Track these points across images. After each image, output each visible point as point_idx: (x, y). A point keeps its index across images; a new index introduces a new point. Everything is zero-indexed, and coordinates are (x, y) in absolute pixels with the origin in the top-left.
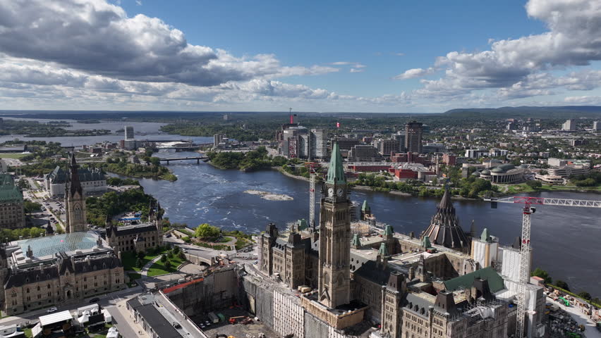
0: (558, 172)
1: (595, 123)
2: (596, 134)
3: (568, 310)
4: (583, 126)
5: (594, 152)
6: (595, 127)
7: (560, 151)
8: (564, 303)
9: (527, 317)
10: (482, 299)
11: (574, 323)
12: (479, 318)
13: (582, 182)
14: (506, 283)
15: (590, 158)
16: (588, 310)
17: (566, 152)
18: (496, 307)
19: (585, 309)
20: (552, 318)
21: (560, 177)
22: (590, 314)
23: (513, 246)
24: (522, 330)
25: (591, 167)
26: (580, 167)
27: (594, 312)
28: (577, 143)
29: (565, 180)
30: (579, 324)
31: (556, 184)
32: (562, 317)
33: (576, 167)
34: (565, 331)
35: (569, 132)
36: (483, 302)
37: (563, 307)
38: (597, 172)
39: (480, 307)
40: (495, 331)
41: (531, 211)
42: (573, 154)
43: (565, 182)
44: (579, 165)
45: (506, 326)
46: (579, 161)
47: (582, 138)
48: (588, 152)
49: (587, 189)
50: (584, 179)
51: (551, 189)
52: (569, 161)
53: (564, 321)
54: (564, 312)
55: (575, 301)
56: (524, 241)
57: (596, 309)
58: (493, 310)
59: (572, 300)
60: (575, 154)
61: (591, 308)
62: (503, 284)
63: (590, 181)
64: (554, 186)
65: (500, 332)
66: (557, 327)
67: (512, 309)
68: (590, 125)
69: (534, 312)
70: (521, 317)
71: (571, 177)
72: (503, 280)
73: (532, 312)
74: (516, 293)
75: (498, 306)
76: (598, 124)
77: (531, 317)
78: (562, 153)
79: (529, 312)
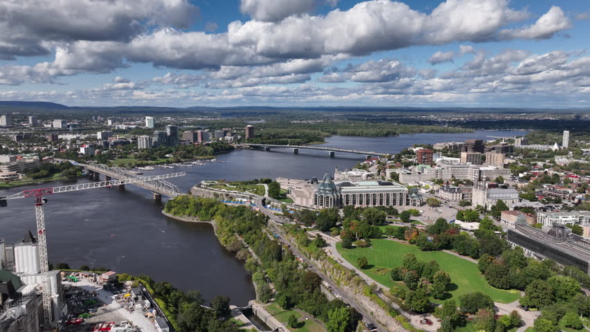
0: (11, 168)
1: (30, 118)
2: (33, 128)
3: (78, 284)
4: (19, 121)
5: (37, 146)
6: (31, 122)
7: (4, 147)
8: (73, 280)
9: (52, 302)
10: (10, 300)
11: (87, 293)
12: (11, 320)
13: (37, 174)
14: (23, 279)
15: (36, 152)
16: (93, 278)
17: (11, 147)
18: (27, 302)
19: (90, 278)
20: (69, 296)
21: (15, 172)
22: (95, 281)
23: (23, 241)
24: (50, 315)
25: (41, 160)
26: (32, 161)
27: (98, 278)
28: (19, 138)
29: (20, 175)
30: (91, 292)
31: (12, 180)
32: (77, 292)
33: (28, 161)
34: (83, 301)
35: (6, 128)
36: (12, 303)
37: (74, 284)
38: (48, 164)
39: (10, 310)
40: (29, 326)
41: (43, 202)
42: (19, 149)
43: (21, 177)
44: (30, 159)
45: (37, 317)
46: (28, 155)
47: (22, 134)
48: (32, 146)
49: (43, 180)
50: (38, 171)
51: (8, 186)
52: (19, 156)
53: (80, 294)
54: (76, 287)
55: (80, 275)
56: (41, 231)
57: (99, 275)
58: (24, 306)
59: (78, 275)
60: (21, 149)
61: (96, 276)
62: (20, 281)
63: (44, 172)
64: (11, 183)
65: (33, 325)
66: (76, 301)
67: (38, 299)
68: (26, 120)
69: (58, 295)
70: (47, 305)
71: (25, 171)
72: (19, 278)
73: (55, 296)
74: (36, 285)
75: (28, 301)
76: (33, 119)
77: (56, 301)
78: (6, 149)
79: (53, 297)
